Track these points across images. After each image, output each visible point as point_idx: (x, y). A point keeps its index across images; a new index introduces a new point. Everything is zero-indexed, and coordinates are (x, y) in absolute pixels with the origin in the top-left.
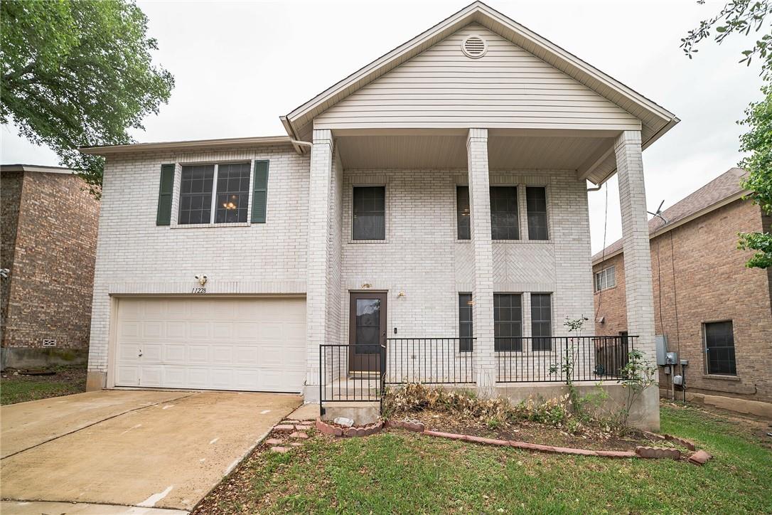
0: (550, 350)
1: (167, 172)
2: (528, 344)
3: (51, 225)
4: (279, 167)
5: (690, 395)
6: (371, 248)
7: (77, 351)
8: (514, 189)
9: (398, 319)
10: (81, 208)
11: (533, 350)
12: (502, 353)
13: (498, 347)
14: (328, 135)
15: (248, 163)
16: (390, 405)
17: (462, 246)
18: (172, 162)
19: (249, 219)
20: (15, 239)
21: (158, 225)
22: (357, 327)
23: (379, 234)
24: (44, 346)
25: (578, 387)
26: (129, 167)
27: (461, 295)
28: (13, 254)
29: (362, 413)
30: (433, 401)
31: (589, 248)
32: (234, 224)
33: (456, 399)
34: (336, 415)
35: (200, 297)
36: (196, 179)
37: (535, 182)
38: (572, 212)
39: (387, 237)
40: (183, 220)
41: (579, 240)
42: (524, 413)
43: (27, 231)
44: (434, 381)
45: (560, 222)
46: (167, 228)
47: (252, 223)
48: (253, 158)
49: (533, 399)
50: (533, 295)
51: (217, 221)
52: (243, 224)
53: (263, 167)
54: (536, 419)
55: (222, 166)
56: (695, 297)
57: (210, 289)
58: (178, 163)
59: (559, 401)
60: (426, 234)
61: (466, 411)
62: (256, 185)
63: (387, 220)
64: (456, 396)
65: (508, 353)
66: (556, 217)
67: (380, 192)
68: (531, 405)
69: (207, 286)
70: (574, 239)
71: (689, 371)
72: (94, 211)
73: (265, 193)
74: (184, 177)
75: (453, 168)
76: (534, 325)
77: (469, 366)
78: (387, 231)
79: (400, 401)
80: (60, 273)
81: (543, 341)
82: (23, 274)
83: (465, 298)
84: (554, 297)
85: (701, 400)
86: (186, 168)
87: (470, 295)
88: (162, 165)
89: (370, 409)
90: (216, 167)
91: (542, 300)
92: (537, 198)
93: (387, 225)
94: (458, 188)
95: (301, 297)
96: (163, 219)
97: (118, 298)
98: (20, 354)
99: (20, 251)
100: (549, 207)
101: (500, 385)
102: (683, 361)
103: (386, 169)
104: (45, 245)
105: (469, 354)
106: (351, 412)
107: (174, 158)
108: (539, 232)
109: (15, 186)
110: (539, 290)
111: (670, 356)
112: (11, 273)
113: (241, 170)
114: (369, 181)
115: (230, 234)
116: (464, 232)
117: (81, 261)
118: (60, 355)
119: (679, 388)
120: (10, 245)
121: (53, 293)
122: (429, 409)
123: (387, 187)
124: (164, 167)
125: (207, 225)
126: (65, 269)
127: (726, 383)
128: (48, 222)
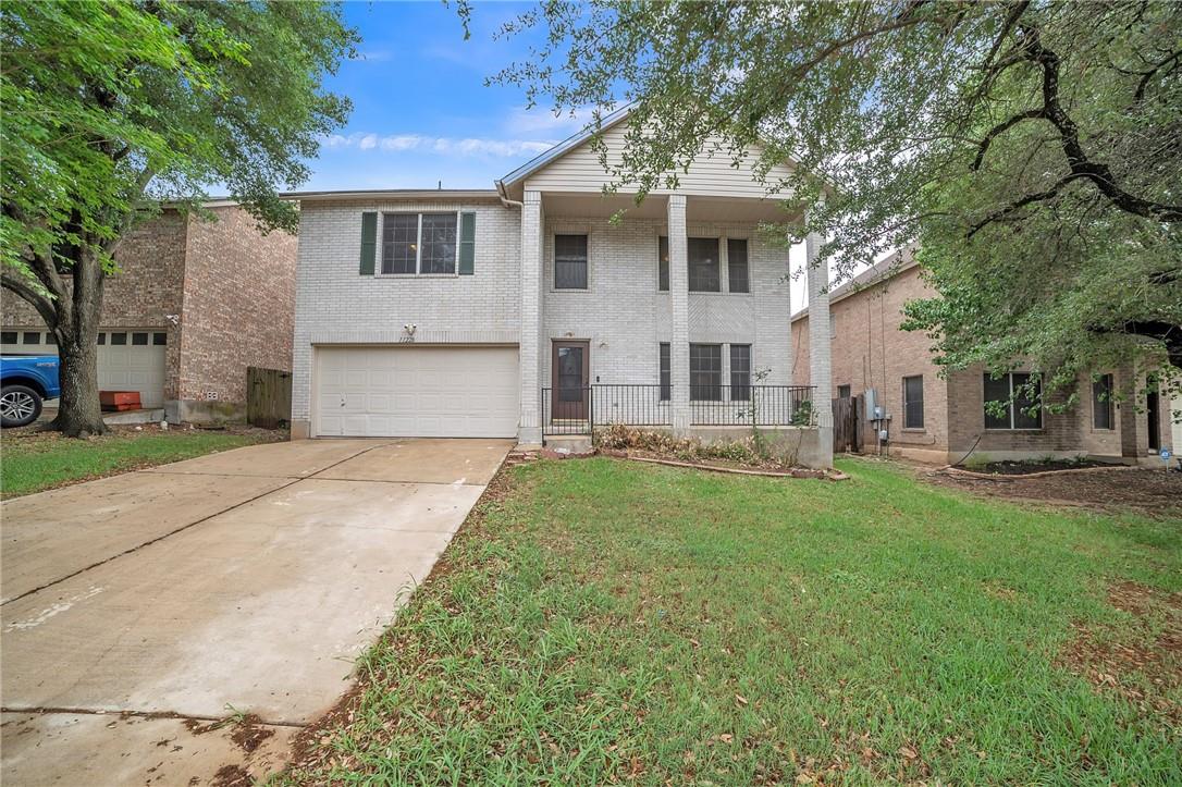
0: (749, 400)
1: (369, 220)
2: (727, 393)
3: (211, 264)
4: (486, 220)
5: (892, 449)
6: (574, 296)
7: (235, 405)
8: (716, 241)
9: (601, 367)
10: (235, 242)
11: (733, 399)
12: (696, 402)
13: (694, 396)
14: (538, 197)
15: (454, 214)
16: (599, 441)
17: (662, 297)
18: (375, 211)
19: (457, 270)
20: (183, 282)
21: (361, 274)
22: (560, 375)
23: (582, 283)
24: (208, 399)
25: (762, 430)
26: (328, 214)
27: (662, 345)
28: (181, 299)
29: (577, 444)
30: (634, 439)
31: (789, 306)
32: (441, 275)
33: (654, 438)
34: (554, 446)
35: (409, 346)
36: (399, 228)
37: (737, 235)
38: (773, 266)
39: (589, 286)
40: (387, 269)
41: (779, 293)
42: (715, 451)
43: (192, 272)
44: (636, 423)
45: (760, 275)
46: (371, 277)
47: (460, 274)
48: (460, 210)
49: (723, 439)
50: (732, 346)
51: (423, 272)
52: (450, 275)
53: (469, 219)
54: (723, 456)
55: (426, 215)
56: (898, 351)
57: (419, 338)
58: (380, 211)
59: (746, 441)
60: (629, 284)
61: (663, 448)
62: (463, 238)
63: (589, 269)
64: (655, 435)
65: (706, 403)
66: (756, 269)
67: (583, 239)
68: (720, 445)
69: (415, 336)
70: (774, 293)
71: (892, 425)
72: (247, 245)
73: (472, 245)
74: (386, 226)
75: (656, 219)
76: (733, 376)
77: (666, 413)
78: (589, 280)
79: (605, 439)
80: (219, 318)
81: (742, 390)
82: (190, 320)
83: (665, 347)
84: (753, 349)
85: (899, 453)
86: (387, 216)
87: (668, 345)
88: (364, 213)
89: (583, 441)
90: (420, 216)
91: (742, 351)
92: (739, 249)
93: (589, 275)
94: (660, 237)
95: (515, 347)
96: (366, 268)
97: (318, 347)
98: (191, 407)
99: (187, 296)
100: (750, 258)
101: (694, 428)
102: (888, 416)
103: (589, 217)
104: (206, 288)
105: (667, 402)
106: (568, 443)
107: (376, 206)
108: (740, 285)
109: (179, 224)
110: (738, 341)
111: (878, 411)
112: (181, 320)
113: (446, 220)
114: (571, 230)
115: (437, 284)
116: (664, 285)
117: (236, 302)
118: (222, 410)
119: (884, 443)
120: (177, 289)
121: (212, 340)
122: (632, 446)
123: (589, 237)
124: (365, 215)
125: (413, 275)
126: (222, 313)
127: (916, 435)
128: (208, 261)
